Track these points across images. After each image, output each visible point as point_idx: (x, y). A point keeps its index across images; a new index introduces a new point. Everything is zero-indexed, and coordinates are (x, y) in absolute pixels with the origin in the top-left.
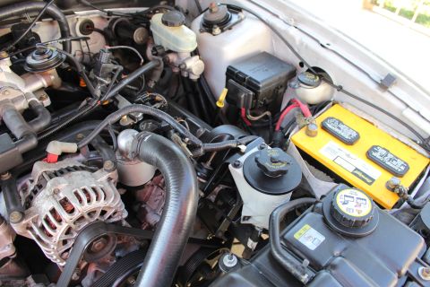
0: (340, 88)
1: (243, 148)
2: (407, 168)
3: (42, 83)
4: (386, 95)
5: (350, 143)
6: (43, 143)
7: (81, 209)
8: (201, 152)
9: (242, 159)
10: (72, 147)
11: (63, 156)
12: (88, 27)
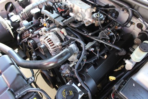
1: (79, 85)
8: (73, 69)
9: (74, 85)
12: (140, 26)
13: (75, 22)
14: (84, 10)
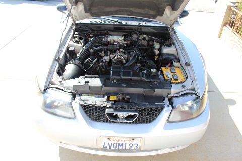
0: (181, 65)
2: (178, 80)
3: (126, 43)
4: (186, 67)
5: (172, 73)
6: (120, 48)
7: (119, 57)
10: (124, 51)
11: (122, 52)
12: (144, 39)
13: (121, 46)
14: (120, 39)
